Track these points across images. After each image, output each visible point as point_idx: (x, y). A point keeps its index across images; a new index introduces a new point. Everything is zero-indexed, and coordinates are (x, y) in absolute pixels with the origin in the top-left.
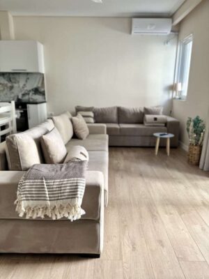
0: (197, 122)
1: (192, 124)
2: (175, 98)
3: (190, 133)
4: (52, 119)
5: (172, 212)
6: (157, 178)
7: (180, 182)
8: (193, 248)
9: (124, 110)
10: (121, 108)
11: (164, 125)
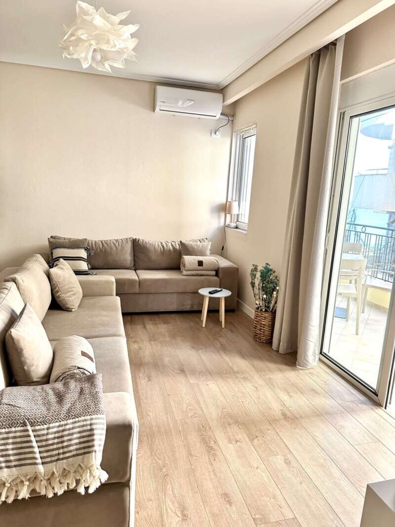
0: (267, 273)
1: (258, 275)
2: (228, 226)
3: (257, 291)
4: (14, 280)
5: (239, 437)
6: (209, 373)
7: (245, 379)
8: (274, 497)
9: (145, 245)
10: (139, 240)
11: (214, 273)
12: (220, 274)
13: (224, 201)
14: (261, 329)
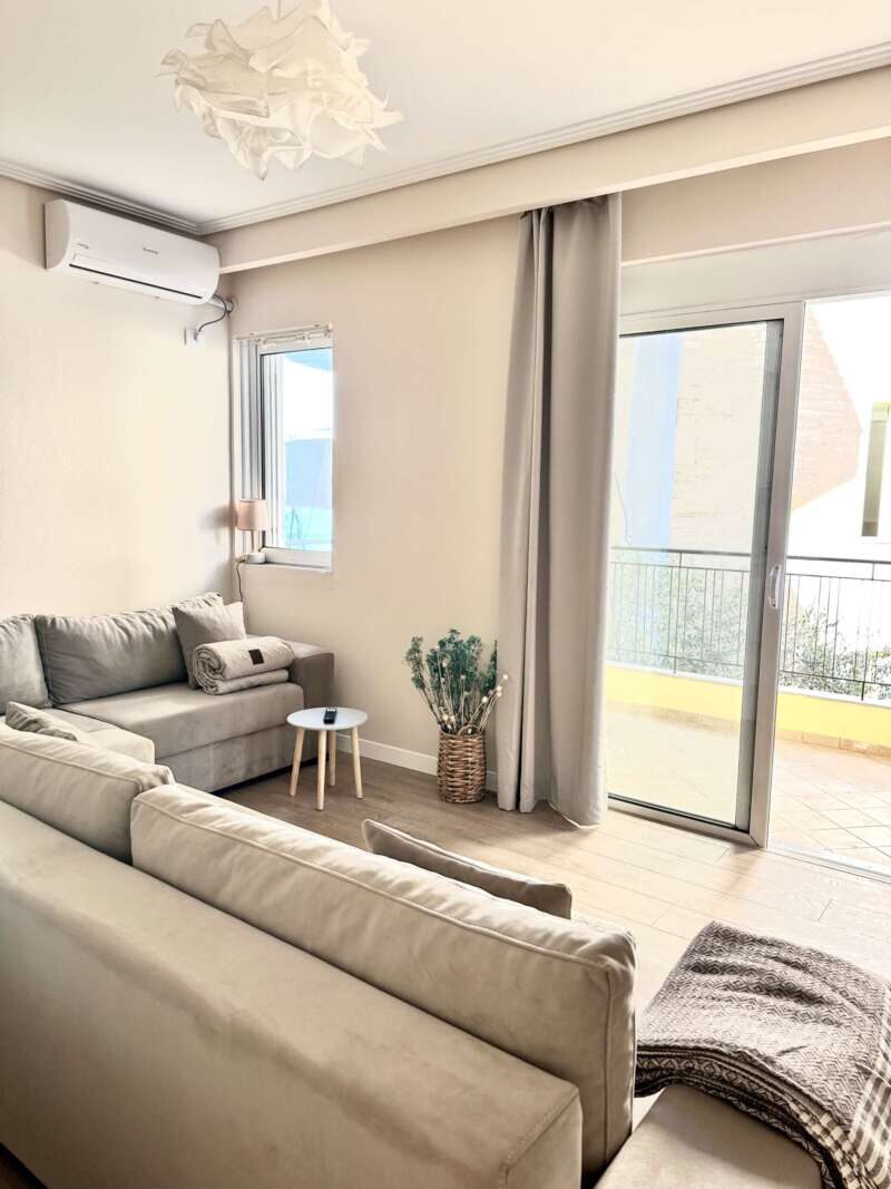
2: (242, 560)
9: (77, 631)
10: (53, 621)
11: (284, 674)
12: (301, 675)
13: (226, 502)
14: (467, 774)
